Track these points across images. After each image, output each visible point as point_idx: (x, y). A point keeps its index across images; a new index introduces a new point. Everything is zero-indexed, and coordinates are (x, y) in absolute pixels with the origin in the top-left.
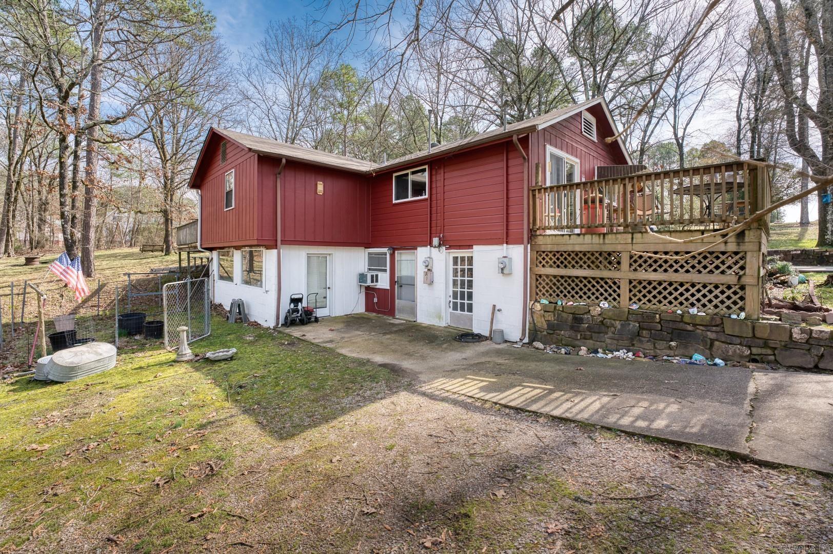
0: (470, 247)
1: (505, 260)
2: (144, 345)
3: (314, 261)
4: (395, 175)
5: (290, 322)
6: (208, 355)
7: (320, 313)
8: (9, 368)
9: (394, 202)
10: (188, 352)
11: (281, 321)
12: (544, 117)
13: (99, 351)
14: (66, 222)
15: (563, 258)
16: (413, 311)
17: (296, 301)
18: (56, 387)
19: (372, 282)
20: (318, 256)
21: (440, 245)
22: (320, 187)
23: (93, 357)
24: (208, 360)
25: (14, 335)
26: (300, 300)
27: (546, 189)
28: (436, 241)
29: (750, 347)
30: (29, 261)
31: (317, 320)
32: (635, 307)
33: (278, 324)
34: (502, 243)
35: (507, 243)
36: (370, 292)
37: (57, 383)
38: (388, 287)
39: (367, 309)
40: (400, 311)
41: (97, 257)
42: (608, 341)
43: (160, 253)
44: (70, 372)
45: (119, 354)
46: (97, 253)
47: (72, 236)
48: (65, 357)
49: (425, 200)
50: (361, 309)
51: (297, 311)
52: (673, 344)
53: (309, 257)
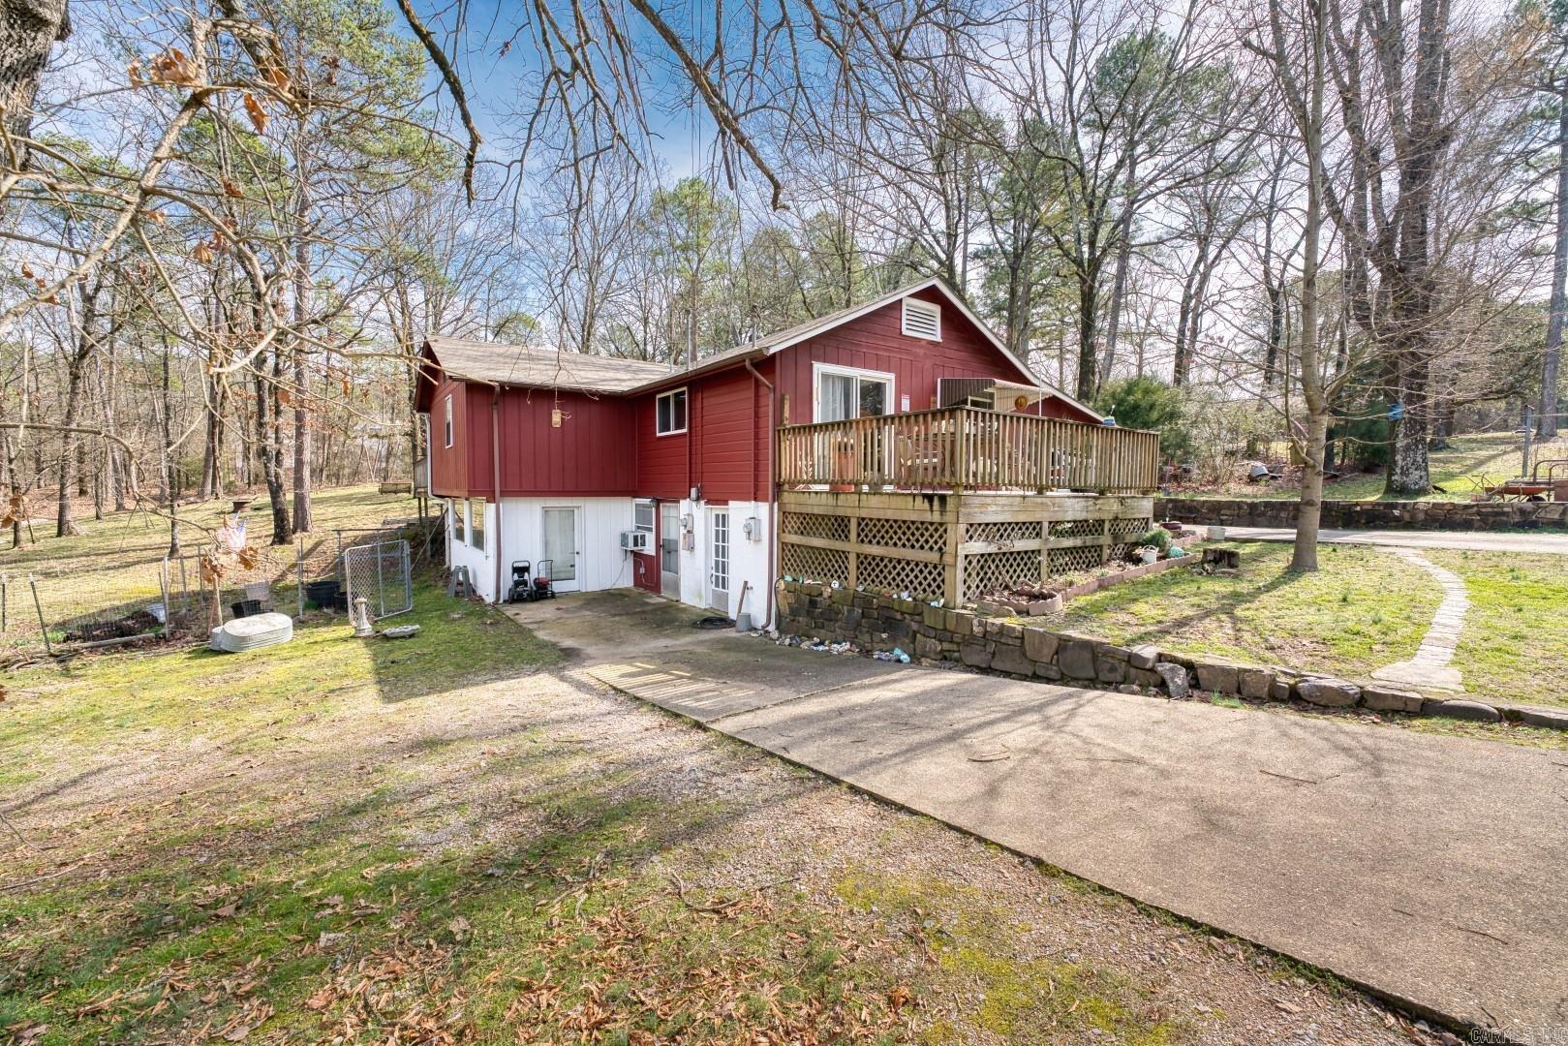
0: (725, 502)
1: (752, 522)
2: (332, 619)
3: (555, 516)
4: (658, 396)
5: (517, 598)
6: (387, 631)
7: (557, 587)
8: (190, 638)
9: (658, 434)
10: (367, 627)
11: (504, 595)
12: (775, 338)
13: (273, 622)
14: (269, 460)
15: (809, 522)
16: (676, 588)
17: (520, 571)
18: (227, 657)
19: (636, 545)
20: (560, 510)
21: (698, 499)
22: (557, 418)
23: (267, 628)
24: (386, 638)
25: (203, 604)
26: (526, 569)
27: (815, 426)
28: (693, 491)
29: (941, 641)
30: (239, 506)
31: (553, 596)
32: (860, 588)
33: (498, 599)
34: (748, 500)
35: (756, 499)
36: (638, 557)
37: (227, 652)
38: (653, 553)
39: (636, 585)
40: (666, 588)
41: (314, 502)
42: (838, 631)
43: (406, 495)
44: (240, 643)
45: (295, 627)
46: (312, 495)
47: (277, 479)
48: (238, 627)
49: (684, 435)
50: (627, 581)
51: (525, 583)
52: (884, 636)
53: (546, 511)
